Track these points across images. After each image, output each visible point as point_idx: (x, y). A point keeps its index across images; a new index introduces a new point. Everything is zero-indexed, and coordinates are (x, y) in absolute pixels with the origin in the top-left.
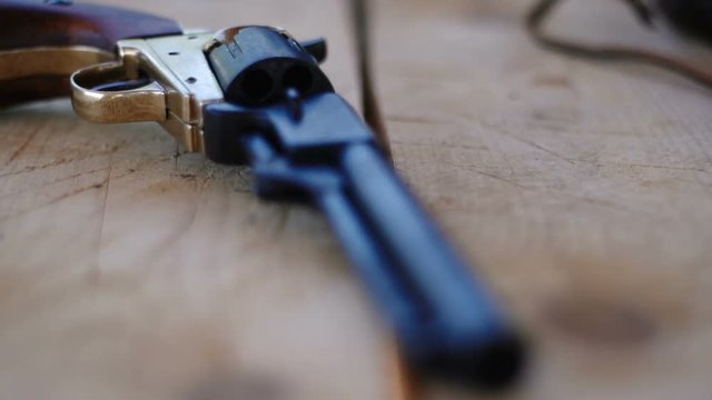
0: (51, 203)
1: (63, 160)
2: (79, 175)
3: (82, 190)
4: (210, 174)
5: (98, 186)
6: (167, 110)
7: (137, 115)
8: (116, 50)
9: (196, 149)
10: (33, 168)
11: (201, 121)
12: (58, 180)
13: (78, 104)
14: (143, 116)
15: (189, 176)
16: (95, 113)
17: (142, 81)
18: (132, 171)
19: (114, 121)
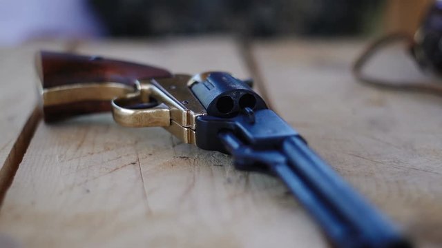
0: (110, 173)
1: (109, 149)
2: (120, 157)
3: (125, 165)
4: (196, 156)
5: (134, 164)
6: (171, 120)
7: (154, 123)
8: (135, 86)
9: (190, 142)
10: (92, 154)
11: (194, 126)
12: (109, 160)
13: (117, 117)
14: (156, 123)
15: (184, 157)
16: (128, 122)
17: (153, 104)
18: (150, 155)
19: (139, 126)
